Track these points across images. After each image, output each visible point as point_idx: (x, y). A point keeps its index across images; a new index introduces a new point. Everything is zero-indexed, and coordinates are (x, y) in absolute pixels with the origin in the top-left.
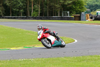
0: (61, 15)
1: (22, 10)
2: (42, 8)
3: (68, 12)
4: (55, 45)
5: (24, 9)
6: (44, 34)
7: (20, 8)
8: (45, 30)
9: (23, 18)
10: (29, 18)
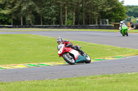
0: (99, 23)
1: (54, 18)
2: (77, 15)
3: (107, 20)
4: (79, 60)
5: (57, 17)
6: (66, 49)
7: (52, 16)
8: (66, 43)
9: (55, 27)
10: (63, 27)
